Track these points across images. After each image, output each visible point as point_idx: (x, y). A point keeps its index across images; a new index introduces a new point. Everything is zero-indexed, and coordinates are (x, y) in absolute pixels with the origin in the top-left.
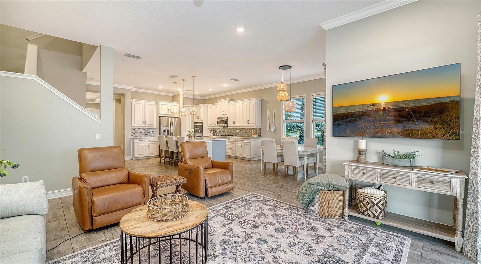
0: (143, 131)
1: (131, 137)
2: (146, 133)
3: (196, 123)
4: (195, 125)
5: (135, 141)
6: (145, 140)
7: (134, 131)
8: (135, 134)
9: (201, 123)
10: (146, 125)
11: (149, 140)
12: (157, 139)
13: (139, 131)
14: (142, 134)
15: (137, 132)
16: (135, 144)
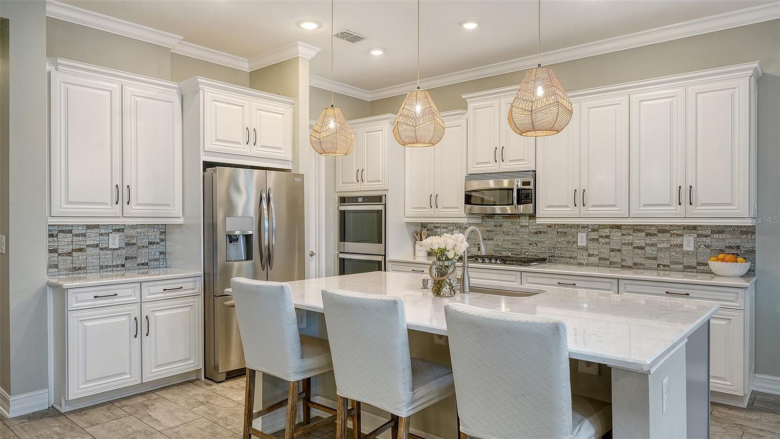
0: (115, 241)
1: (42, 276)
2: (131, 251)
3: (343, 200)
4: (343, 208)
5: (72, 302)
6: (129, 291)
7: (65, 243)
8: (70, 254)
9: (378, 199)
10: (134, 209)
11: (152, 292)
12: (191, 285)
13: (92, 238)
14: (107, 258)
15: (80, 242)
16: (73, 319)
